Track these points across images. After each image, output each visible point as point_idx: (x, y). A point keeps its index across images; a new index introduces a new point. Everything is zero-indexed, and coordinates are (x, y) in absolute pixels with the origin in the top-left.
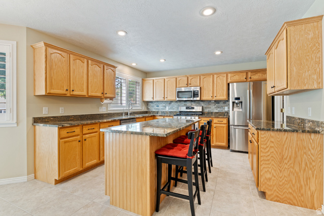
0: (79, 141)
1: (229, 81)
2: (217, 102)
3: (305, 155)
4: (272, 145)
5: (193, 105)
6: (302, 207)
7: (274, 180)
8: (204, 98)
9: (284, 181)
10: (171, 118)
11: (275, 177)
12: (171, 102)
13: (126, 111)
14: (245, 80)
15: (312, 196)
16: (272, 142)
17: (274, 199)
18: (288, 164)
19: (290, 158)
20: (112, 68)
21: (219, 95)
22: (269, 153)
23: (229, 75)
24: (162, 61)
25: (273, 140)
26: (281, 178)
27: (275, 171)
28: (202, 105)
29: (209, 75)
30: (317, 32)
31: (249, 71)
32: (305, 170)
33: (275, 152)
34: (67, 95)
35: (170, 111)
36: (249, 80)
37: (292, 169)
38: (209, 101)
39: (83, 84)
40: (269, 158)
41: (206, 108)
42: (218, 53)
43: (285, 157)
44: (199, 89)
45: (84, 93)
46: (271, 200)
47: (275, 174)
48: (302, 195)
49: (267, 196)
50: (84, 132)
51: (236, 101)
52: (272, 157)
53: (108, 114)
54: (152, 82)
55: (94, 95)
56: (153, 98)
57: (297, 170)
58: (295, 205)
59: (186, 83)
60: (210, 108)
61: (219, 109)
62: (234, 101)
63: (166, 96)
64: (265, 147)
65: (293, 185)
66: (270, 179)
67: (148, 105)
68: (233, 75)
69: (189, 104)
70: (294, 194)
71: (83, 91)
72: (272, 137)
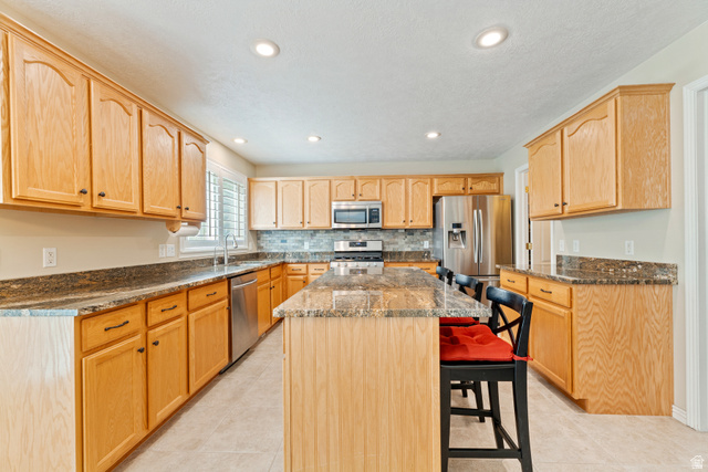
0: (141, 351)
1: (436, 193)
2: (410, 232)
3: (646, 324)
4: (597, 310)
5: (364, 237)
6: (644, 414)
7: (599, 375)
8: (389, 224)
9: (615, 374)
10: (324, 266)
11: (601, 368)
12: (316, 231)
13: (219, 254)
14: (463, 192)
15: (658, 392)
16: (597, 305)
17: (602, 410)
18: (623, 341)
19: (625, 333)
20: (199, 143)
21: (417, 219)
22: (591, 327)
23: (436, 181)
24: (313, 139)
25: (597, 301)
26: (610, 368)
27: (601, 357)
28: (382, 237)
29: (400, 177)
30: (662, 112)
31: (470, 175)
32: (646, 349)
33: (600, 323)
34: (82, 209)
35: (312, 250)
36: (469, 191)
37: (627, 351)
38: (395, 231)
39: (129, 177)
40: (591, 335)
41: (388, 244)
42: (433, 135)
43: (617, 330)
44: (380, 207)
45: (134, 205)
46: (596, 413)
47: (601, 363)
48: (644, 394)
49: (589, 408)
50: (151, 322)
51: (455, 231)
52: (597, 331)
53: (182, 263)
54: (272, 186)
55: (157, 212)
56: (276, 223)
57: (636, 351)
58: (634, 414)
59: (353, 192)
60: (397, 243)
61: (413, 246)
62: (451, 229)
63: (307, 220)
64: (585, 315)
65: (631, 379)
66: (594, 374)
67: (259, 239)
68: (441, 181)
69: (354, 236)
70: (632, 395)
71: (129, 198)
72: (596, 295)
